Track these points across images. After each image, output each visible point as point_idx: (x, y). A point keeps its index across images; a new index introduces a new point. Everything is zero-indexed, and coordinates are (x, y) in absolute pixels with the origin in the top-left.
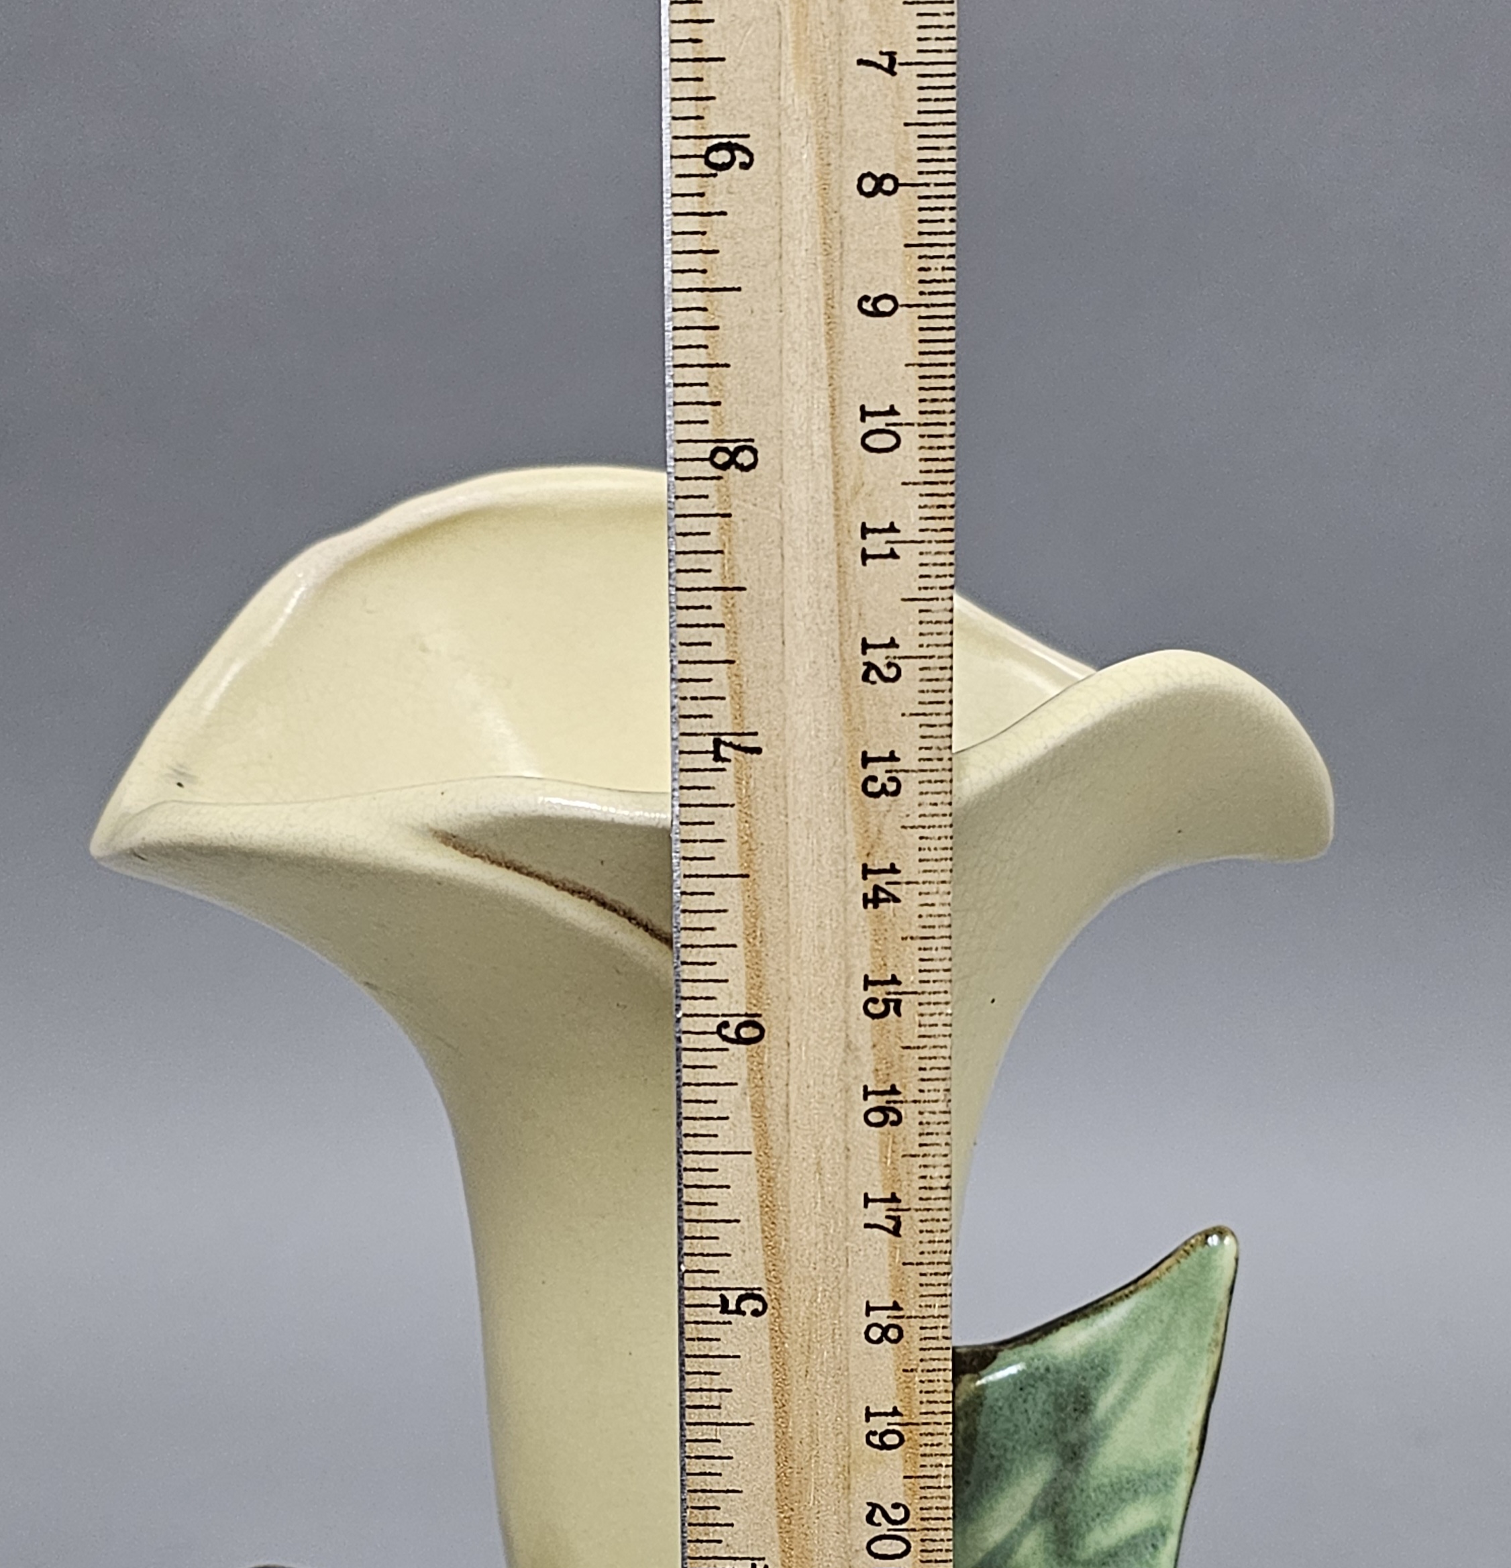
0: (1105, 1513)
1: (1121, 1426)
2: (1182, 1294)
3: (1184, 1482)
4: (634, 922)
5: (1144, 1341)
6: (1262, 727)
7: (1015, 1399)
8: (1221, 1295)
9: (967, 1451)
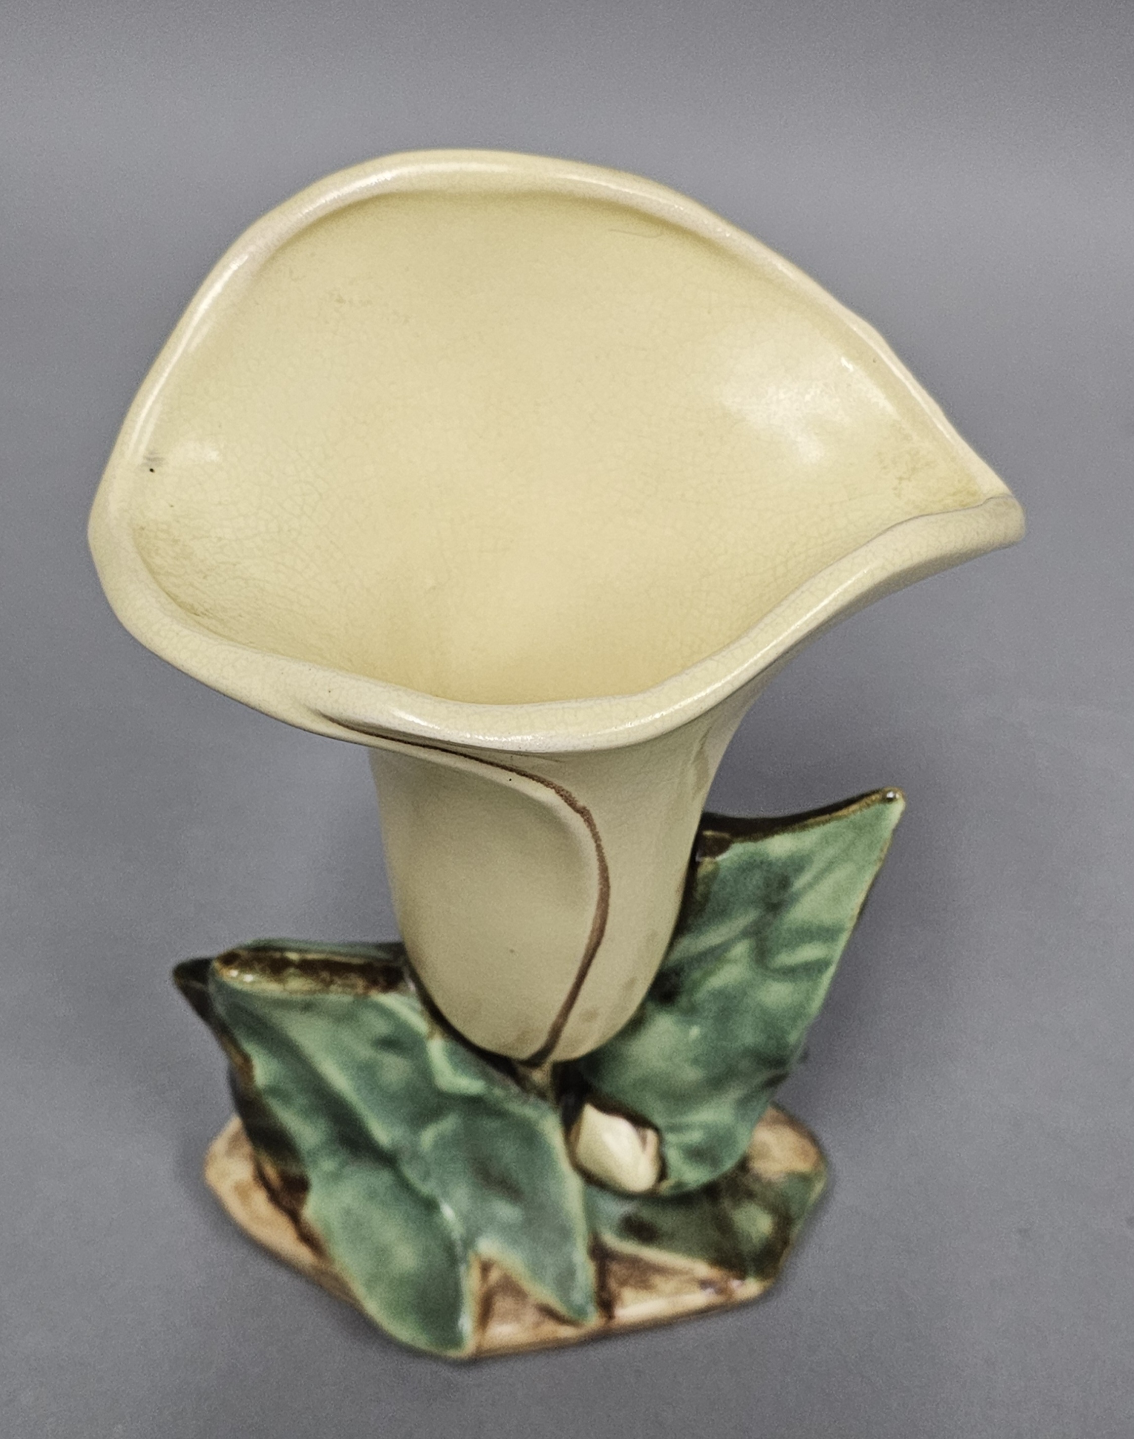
0: (790, 946)
1: (808, 898)
3: (845, 937)
7: (738, 877)
8: (887, 834)
9: (703, 901)
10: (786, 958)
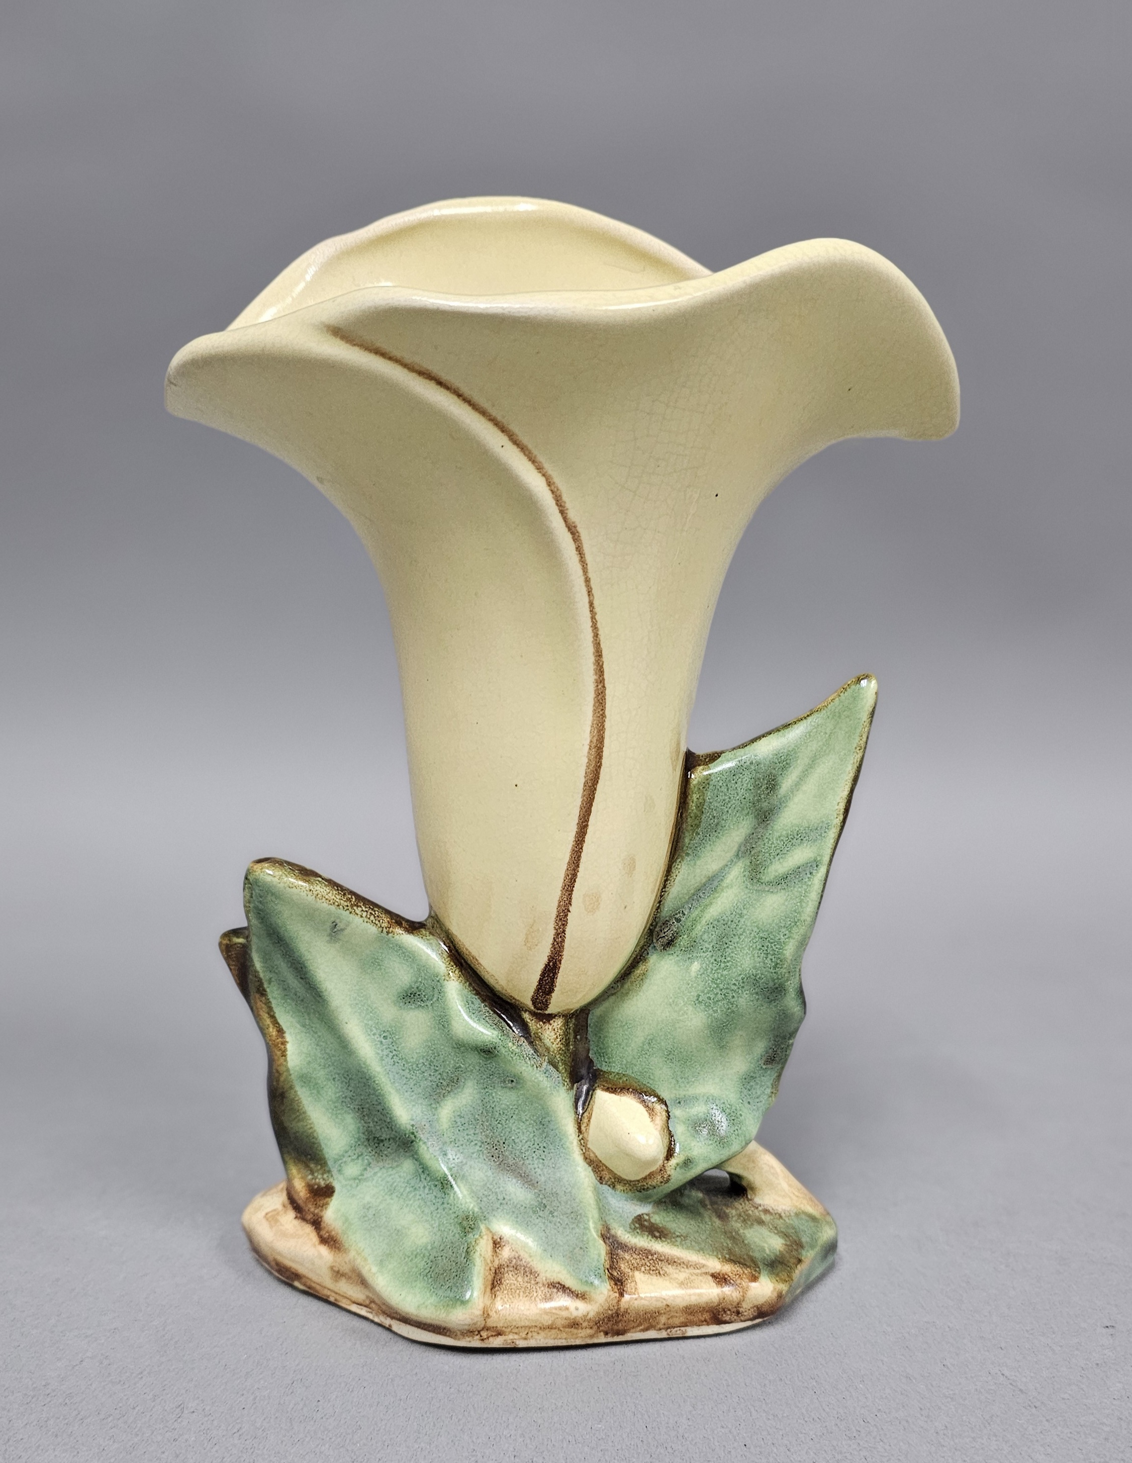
0: (780, 853)
1: (796, 800)
2: (840, 717)
3: (832, 834)
4: (461, 398)
5: (814, 746)
6: (904, 306)
7: (730, 781)
8: (865, 716)
9: (698, 813)
10: (778, 868)
